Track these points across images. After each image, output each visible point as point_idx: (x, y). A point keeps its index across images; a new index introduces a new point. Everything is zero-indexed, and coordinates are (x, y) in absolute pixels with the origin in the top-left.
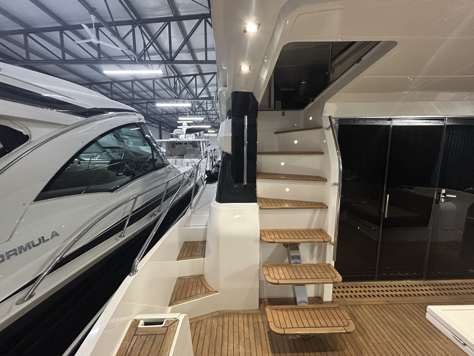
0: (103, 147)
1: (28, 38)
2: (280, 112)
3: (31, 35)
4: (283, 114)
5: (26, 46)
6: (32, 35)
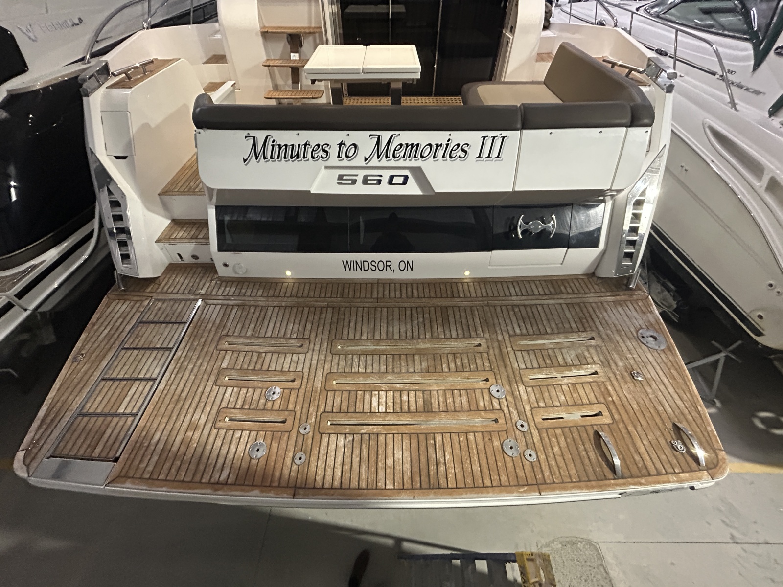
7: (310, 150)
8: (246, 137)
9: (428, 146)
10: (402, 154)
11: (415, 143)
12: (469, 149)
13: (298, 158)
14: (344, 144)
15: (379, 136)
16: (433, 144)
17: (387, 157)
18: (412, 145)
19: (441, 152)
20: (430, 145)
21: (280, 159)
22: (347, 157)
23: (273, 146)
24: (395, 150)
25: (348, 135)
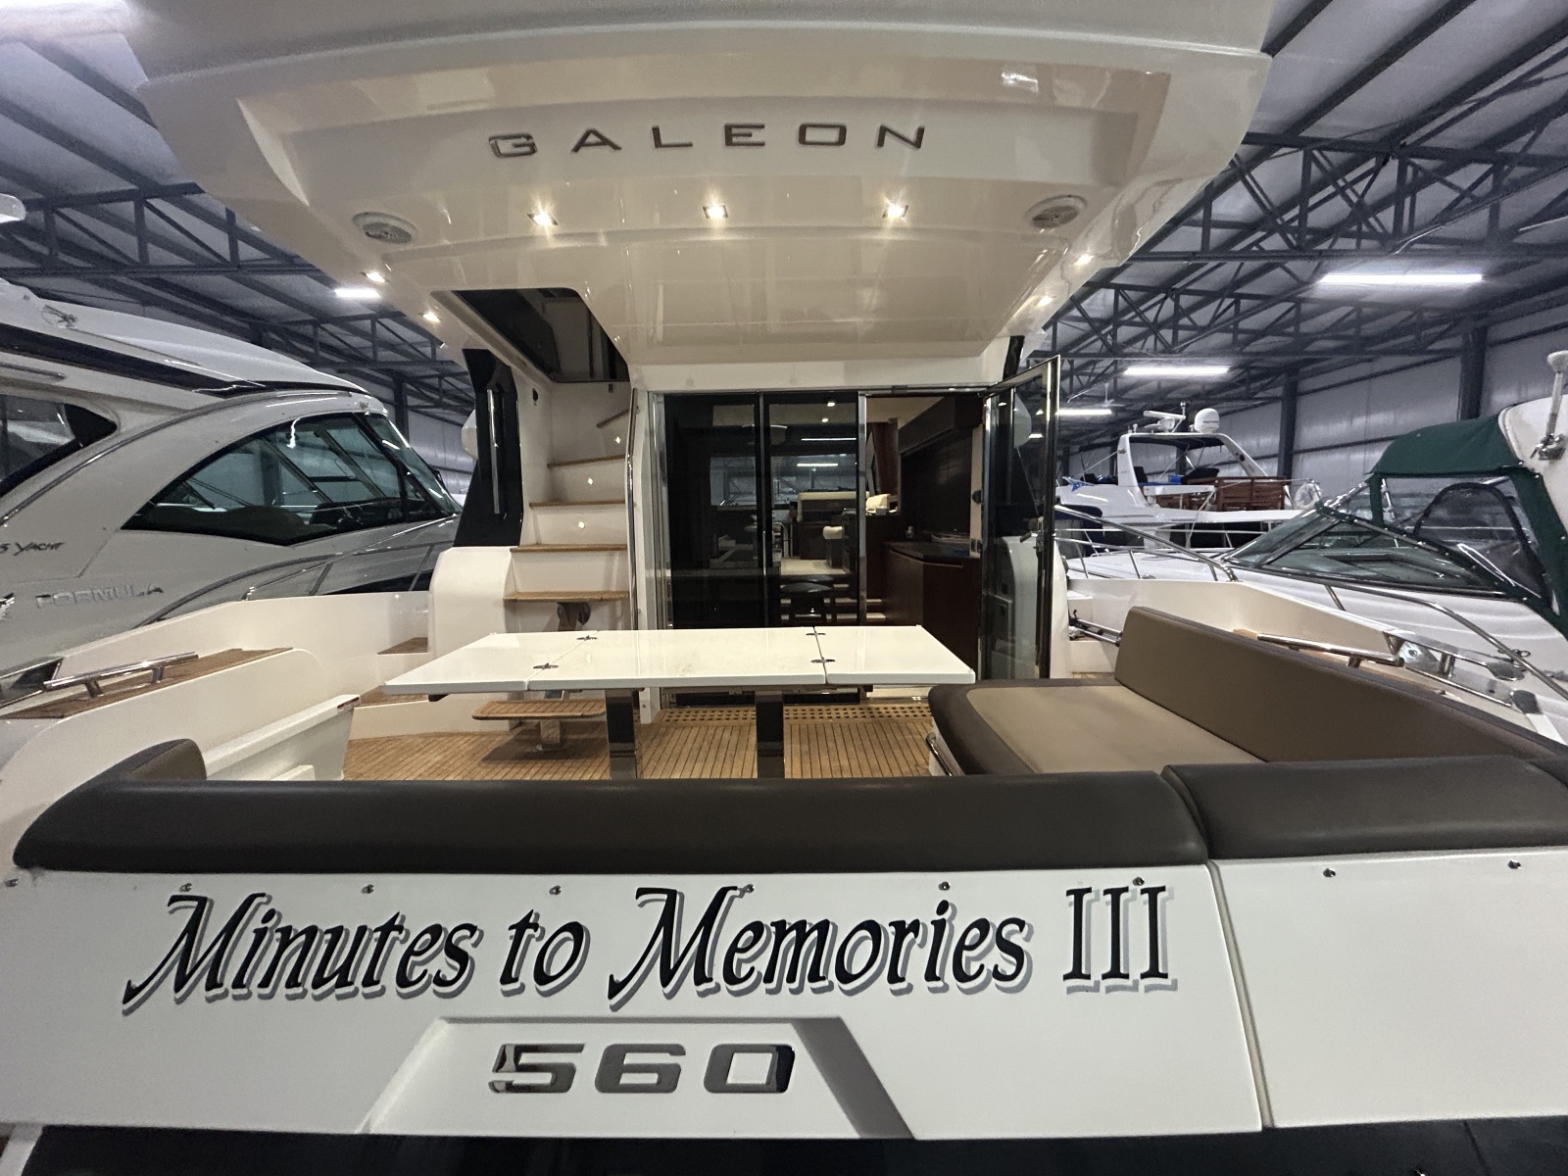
0: (308, 478)
1: (147, 211)
2: (605, 386)
3: (153, 202)
4: (611, 388)
5: (139, 228)
6: (156, 202)
7: (400, 950)
8: (174, 899)
9: (865, 933)
10: (762, 965)
11: (814, 920)
12: (1027, 939)
13: (343, 982)
14: (535, 926)
15: (672, 895)
16: (884, 922)
17: (700, 978)
18: (800, 926)
19: (917, 959)
20: (872, 927)
21: (267, 991)
22: (542, 977)
23: (260, 934)
24: (733, 949)
25: (557, 890)
